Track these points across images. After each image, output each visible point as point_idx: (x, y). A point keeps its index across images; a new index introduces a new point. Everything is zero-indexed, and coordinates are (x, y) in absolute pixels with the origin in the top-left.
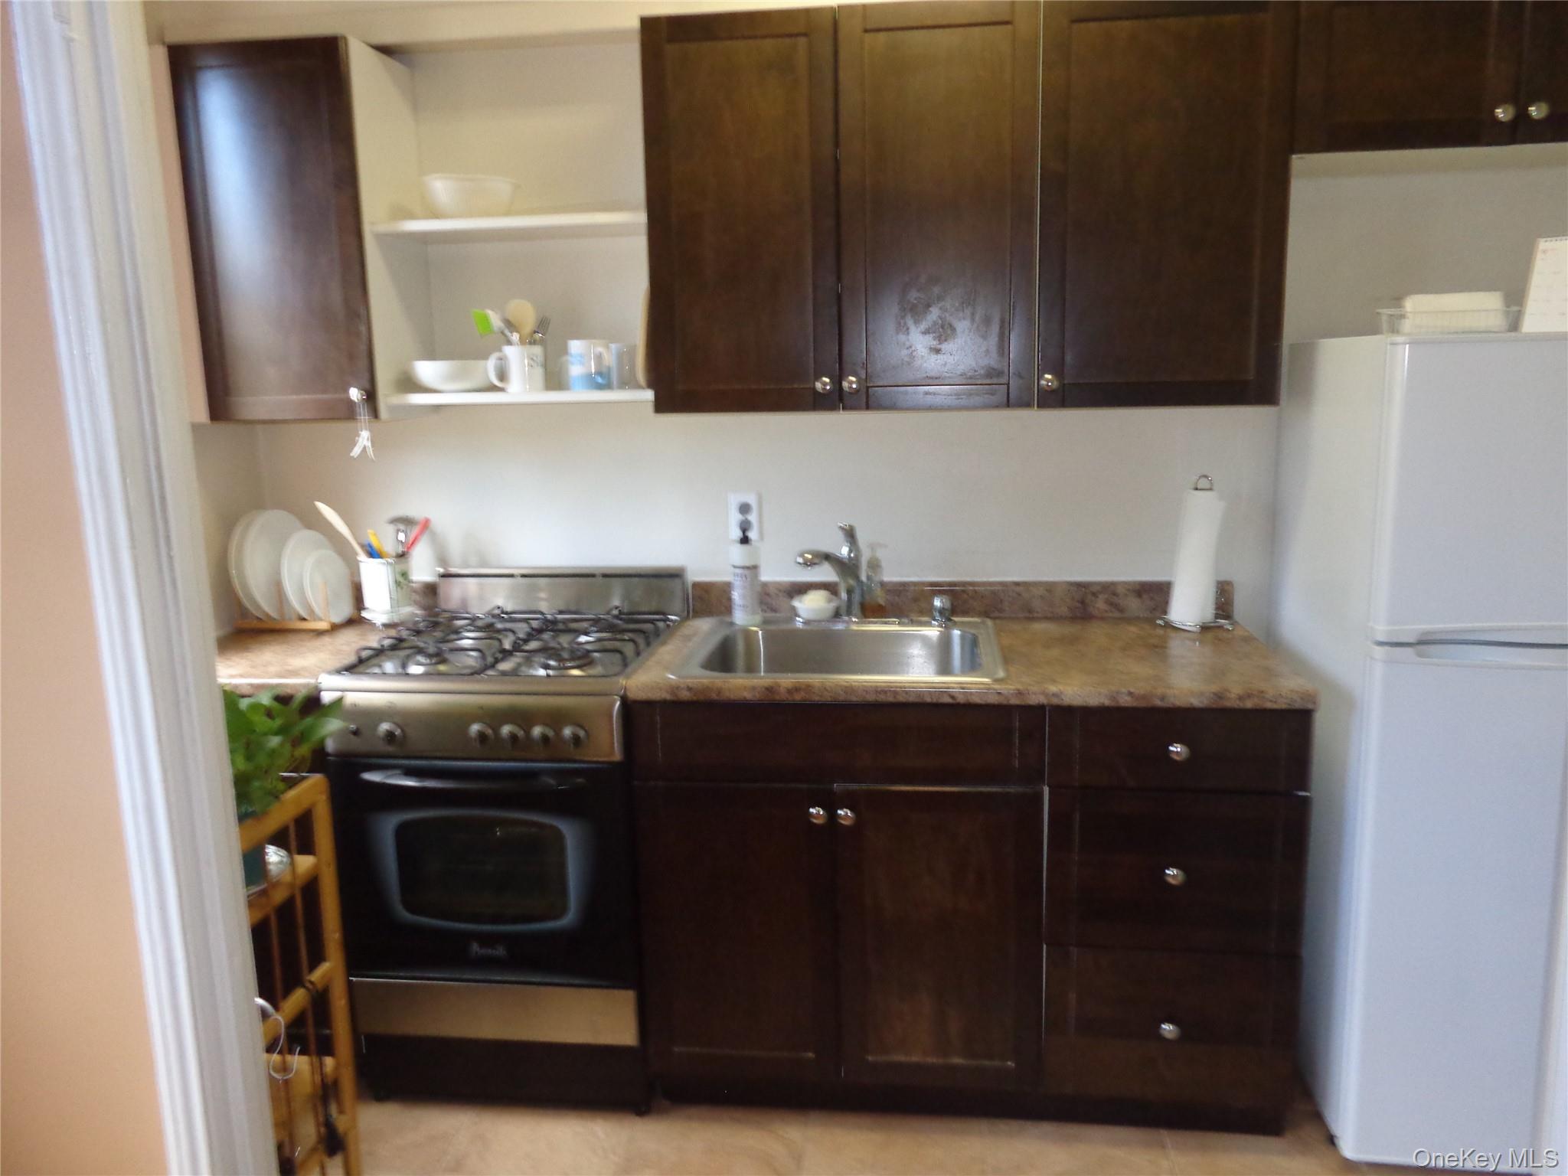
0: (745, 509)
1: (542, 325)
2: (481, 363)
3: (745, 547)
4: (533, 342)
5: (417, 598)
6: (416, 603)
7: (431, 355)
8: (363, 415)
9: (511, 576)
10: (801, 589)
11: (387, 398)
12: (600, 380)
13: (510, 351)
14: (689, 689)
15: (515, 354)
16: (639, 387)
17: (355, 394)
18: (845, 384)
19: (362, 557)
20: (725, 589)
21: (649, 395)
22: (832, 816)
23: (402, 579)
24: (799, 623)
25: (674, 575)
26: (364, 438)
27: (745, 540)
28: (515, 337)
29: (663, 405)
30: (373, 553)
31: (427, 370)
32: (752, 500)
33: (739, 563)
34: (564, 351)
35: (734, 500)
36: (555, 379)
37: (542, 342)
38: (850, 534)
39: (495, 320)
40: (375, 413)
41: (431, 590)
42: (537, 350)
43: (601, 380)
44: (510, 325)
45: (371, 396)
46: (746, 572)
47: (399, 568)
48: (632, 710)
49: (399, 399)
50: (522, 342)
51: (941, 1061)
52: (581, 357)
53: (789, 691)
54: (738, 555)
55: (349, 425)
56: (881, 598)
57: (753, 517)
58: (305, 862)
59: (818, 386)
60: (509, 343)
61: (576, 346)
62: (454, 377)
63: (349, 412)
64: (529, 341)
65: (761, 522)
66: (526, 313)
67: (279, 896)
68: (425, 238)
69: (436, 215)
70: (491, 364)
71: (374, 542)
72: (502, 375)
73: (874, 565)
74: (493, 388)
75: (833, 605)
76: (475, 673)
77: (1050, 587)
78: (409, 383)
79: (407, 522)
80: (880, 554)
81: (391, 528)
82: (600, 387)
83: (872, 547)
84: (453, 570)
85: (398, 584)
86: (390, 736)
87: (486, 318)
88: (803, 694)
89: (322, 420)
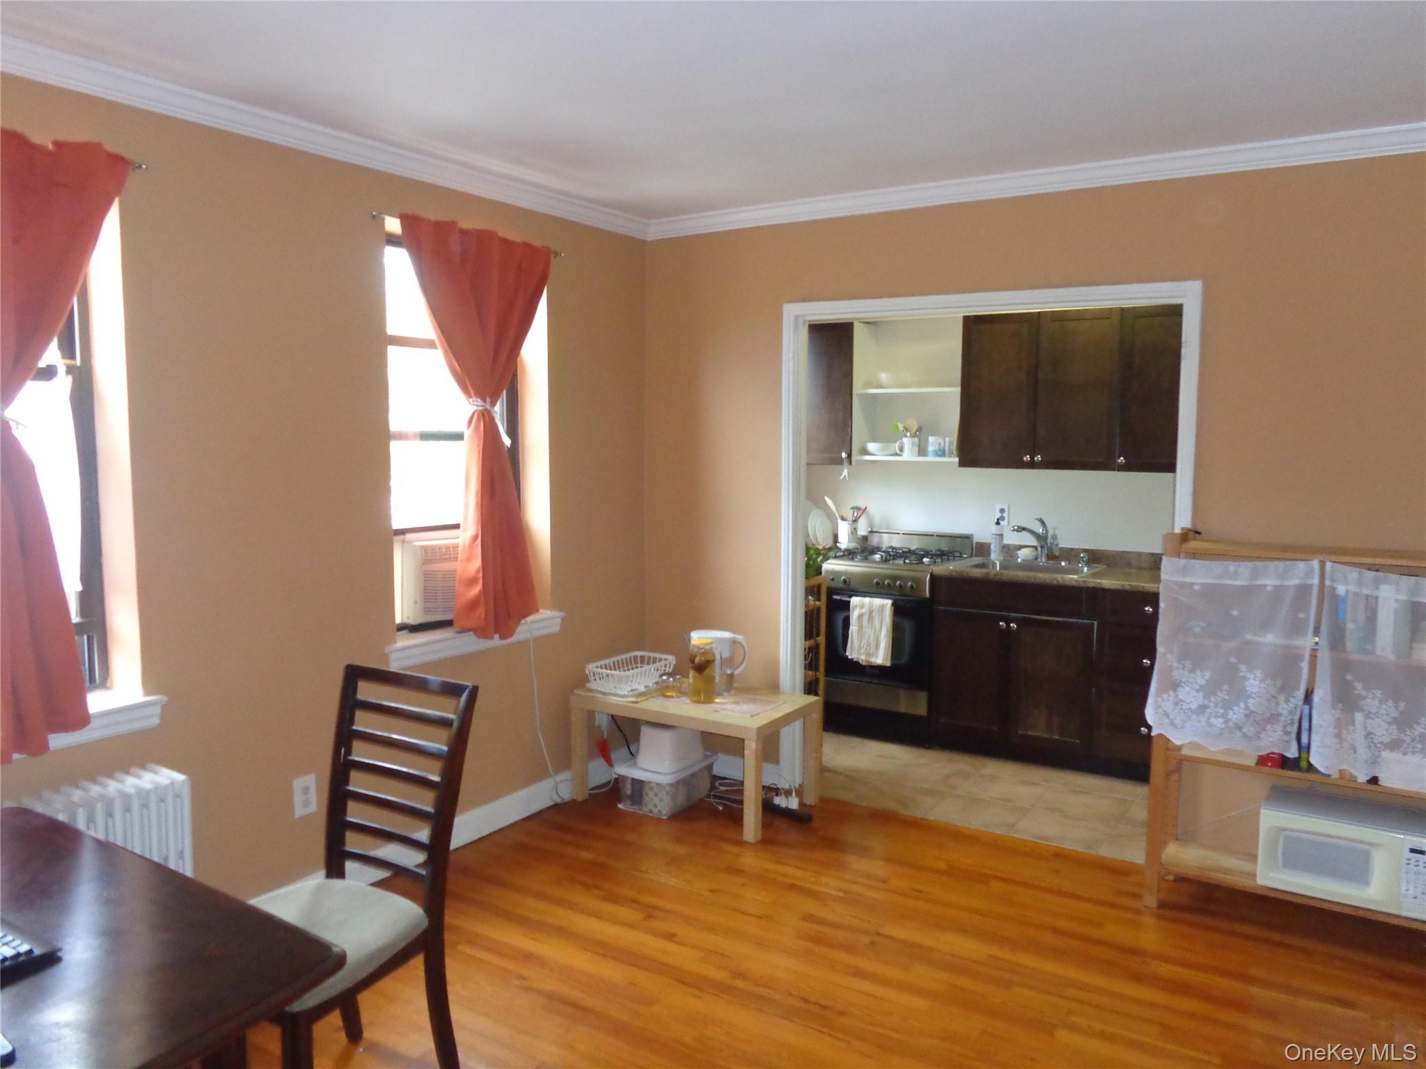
0: (1002, 511)
1: (920, 429)
2: (894, 444)
3: (997, 526)
4: (914, 437)
5: (859, 541)
6: (857, 542)
7: (874, 440)
8: (846, 464)
9: (899, 534)
10: (1020, 547)
11: (854, 458)
12: (939, 453)
13: (905, 440)
14: (956, 571)
15: (907, 441)
16: (954, 457)
17: (844, 455)
18: (1036, 459)
19: (839, 521)
20: (989, 545)
21: (957, 460)
22: (1008, 625)
23: (854, 531)
24: (1019, 560)
25: (968, 538)
26: (845, 472)
27: (998, 523)
28: (908, 434)
29: (963, 463)
30: (843, 519)
31: (872, 447)
32: (1006, 507)
33: (994, 533)
34: (927, 440)
35: (998, 507)
36: (922, 451)
37: (919, 437)
38: (1042, 522)
39: (901, 427)
40: (850, 463)
41: (865, 538)
42: (916, 440)
43: (941, 453)
44: (906, 429)
45: (850, 456)
46: (998, 537)
47: (854, 526)
48: (934, 578)
49: (859, 458)
50: (911, 436)
51: (1048, 736)
52: (933, 443)
53: (995, 575)
54: (994, 529)
55: (840, 467)
56: (1057, 553)
57: (1005, 515)
58: (817, 603)
59: (1025, 459)
60: (906, 436)
61: (931, 439)
62: (882, 449)
63: (841, 462)
64: (914, 436)
65: (1009, 517)
66: (914, 424)
67: (811, 608)
68: (875, 395)
69: (880, 386)
70: (897, 445)
71: (845, 516)
72: (901, 449)
73: (1055, 537)
74: (897, 454)
75: (1035, 554)
76: (878, 563)
77: (1140, 554)
78: (865, 451)
79: (857, 508)
80: (1057, 532)
81: (852, 511)
82: (940, 456)
83: (1054, 529)
84: (874, 530)
85: (852, 532)
86: (845, 581)
87: (897, 426)
88: (999, 577)
89: (821, 464)
